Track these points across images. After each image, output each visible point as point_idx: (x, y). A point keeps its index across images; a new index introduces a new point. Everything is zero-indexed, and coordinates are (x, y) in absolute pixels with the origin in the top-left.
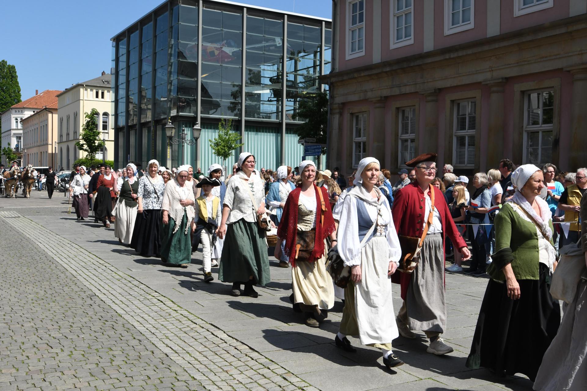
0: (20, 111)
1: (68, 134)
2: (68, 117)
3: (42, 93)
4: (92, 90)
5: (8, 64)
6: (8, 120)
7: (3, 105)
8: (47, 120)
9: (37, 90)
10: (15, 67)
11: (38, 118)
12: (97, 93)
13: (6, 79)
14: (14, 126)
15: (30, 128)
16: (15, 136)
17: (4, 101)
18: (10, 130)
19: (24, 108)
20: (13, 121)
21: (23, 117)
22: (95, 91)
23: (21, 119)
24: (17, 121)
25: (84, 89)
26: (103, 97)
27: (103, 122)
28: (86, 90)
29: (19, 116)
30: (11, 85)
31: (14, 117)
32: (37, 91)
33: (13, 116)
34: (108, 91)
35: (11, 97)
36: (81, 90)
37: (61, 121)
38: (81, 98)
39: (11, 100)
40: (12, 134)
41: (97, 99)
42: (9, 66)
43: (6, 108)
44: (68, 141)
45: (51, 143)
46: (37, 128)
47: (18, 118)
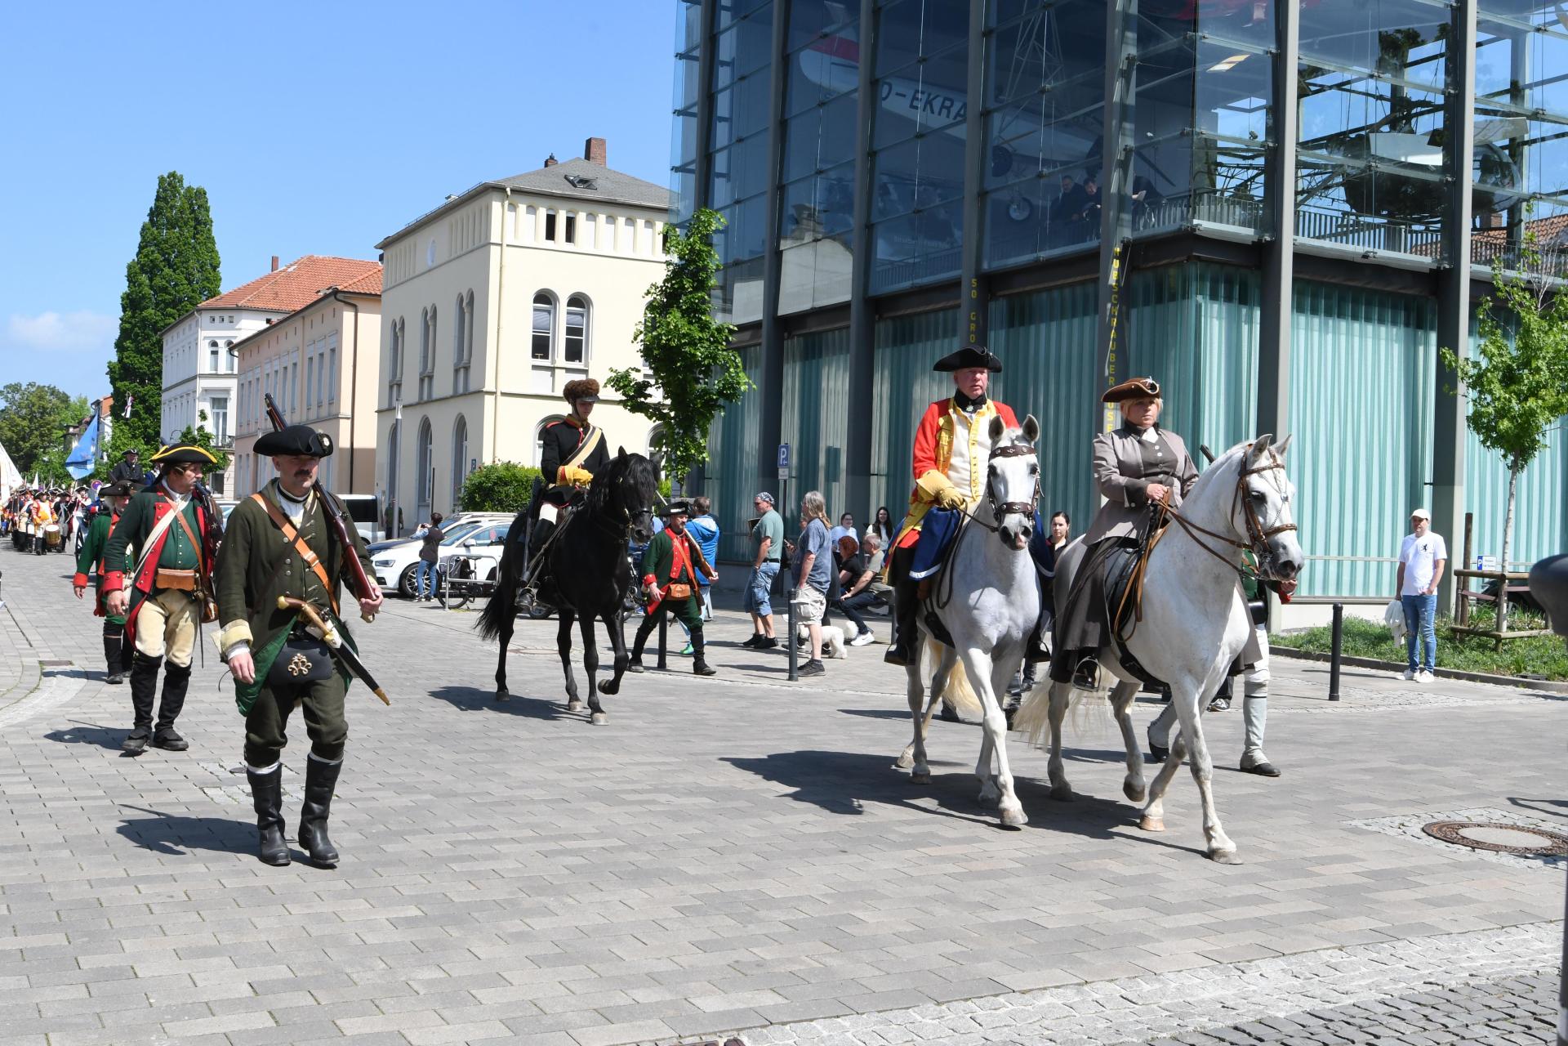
0: (226, 319)
1: (427, 378)
2: (430, 318)
3: (292, 265)
4: (532, 209)
5: (186, 184)
6: (187, 349)
7: (167, 305)
8: (338, 332)
9: (277, 258)
10: (205, 194)
11: (299, 332)
12: (551, 221)
13: (180, 227)
14: (204, 364)
15: (268, 366)
16: (208, 397)
17: (170, 294)
18: (195, 378)
19: (239, 309)
20: (204, 349)
21: (236, 337)
22: (542, 213)
23: (229, 343)
24: (214, 349)
25: (506, 203)
26: (570, 237)
27: (570, 331)
28: (513, 207)
29: (222, 334)
30: (194, 248)
31: (205, 338)
32: (275, 260)
33: (202, 334)
34: (592, 217)
35: (190, 283)
36: (496, 206)
37: (395, 334)
38: (495, 238)
39: (193, 291)
40: (199, 391)
41: (550, 244)
42: (189, 189)
43: (176, 316)
44: (426, 402)
45: (349, 414)
46: (295, 364)
47: (218, 341)
